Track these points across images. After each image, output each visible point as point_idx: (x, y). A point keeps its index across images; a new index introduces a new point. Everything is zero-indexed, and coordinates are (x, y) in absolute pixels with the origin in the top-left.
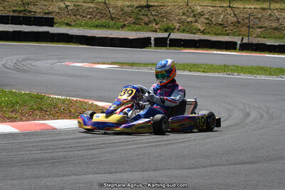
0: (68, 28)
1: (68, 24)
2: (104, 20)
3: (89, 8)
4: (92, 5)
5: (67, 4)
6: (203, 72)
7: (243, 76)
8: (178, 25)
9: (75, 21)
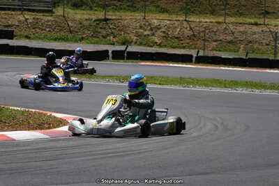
0: (28, 40)
1: (27, 37)
2: (62, 33)
3: (49, 21)
4: (51, 19)
5: (27, 17)
6: (160, 84)
7: (198, 89)
8: (135, 38)
9: (34, 34)
